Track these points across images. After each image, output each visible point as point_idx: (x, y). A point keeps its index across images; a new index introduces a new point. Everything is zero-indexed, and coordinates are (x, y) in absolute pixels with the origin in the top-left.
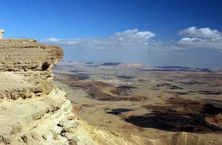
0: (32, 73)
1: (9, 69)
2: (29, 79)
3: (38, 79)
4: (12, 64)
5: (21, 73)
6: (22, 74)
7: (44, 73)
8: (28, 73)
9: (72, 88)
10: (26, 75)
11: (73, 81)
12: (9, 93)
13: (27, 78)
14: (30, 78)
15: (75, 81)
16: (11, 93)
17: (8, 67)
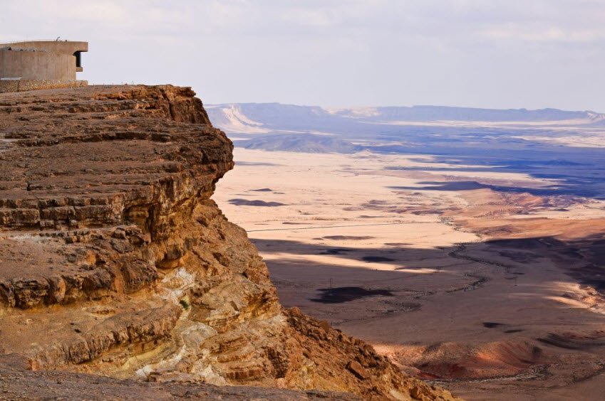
0: (88, 233)
1: (25, 221)
2: (74, 252)
3: (104, 251)
4: (35, 207)
5: (57, 232)
6: (61, 235)
7: (124, 233)
8: (75, 234)
9: (500, 250)
10: (69, 241)
11: (512, 212)
12: (11, 291)
13: (70, 248)
14: (77, 250)
15: (519, 212)
16: (17, 292)
17: (23, 218)
